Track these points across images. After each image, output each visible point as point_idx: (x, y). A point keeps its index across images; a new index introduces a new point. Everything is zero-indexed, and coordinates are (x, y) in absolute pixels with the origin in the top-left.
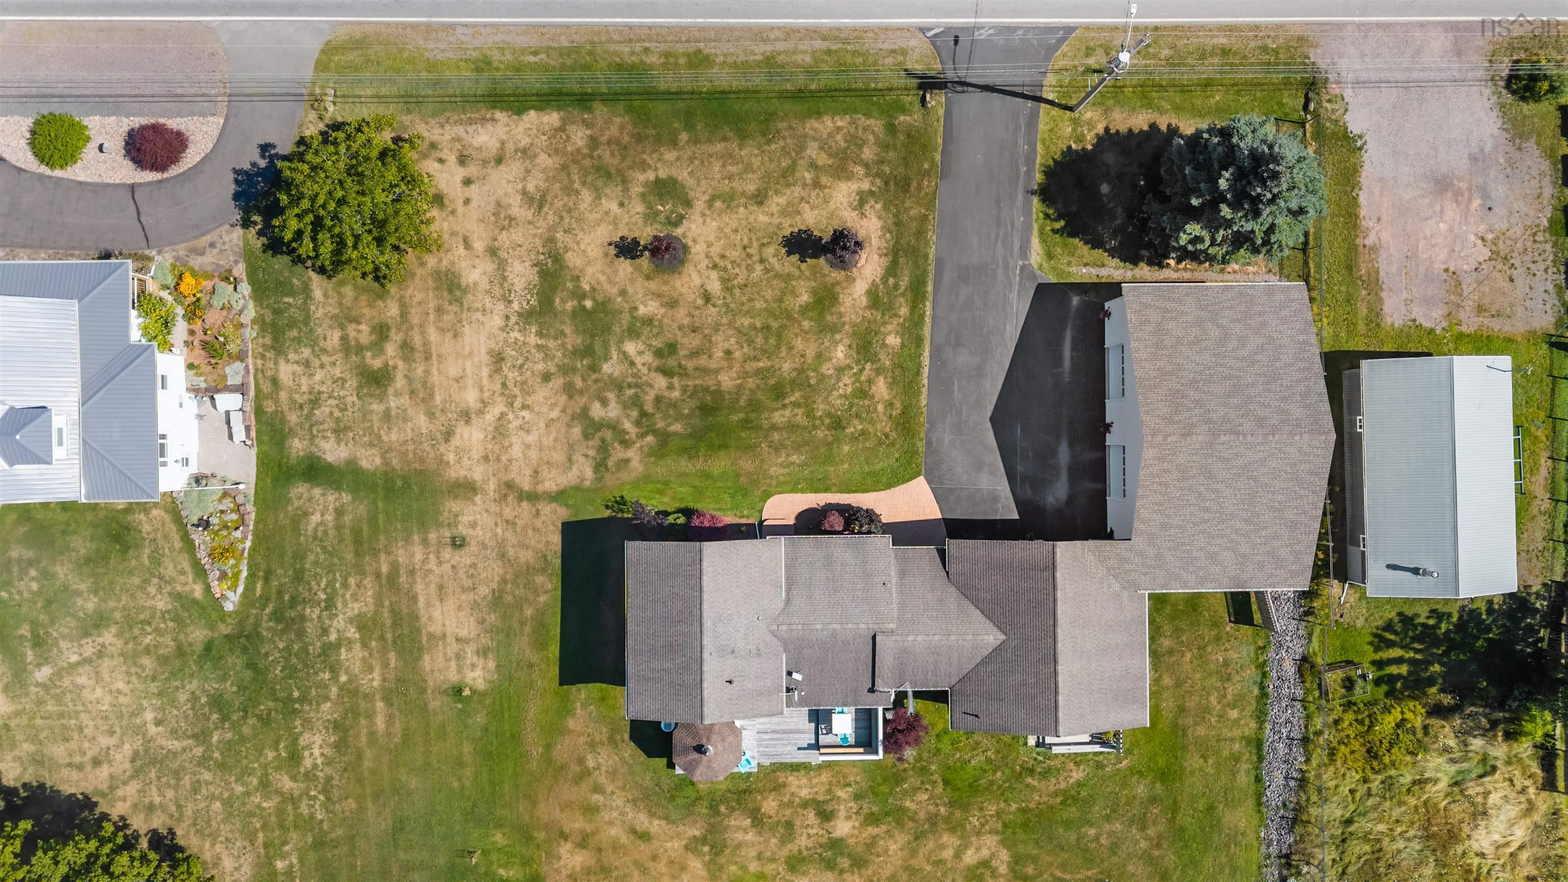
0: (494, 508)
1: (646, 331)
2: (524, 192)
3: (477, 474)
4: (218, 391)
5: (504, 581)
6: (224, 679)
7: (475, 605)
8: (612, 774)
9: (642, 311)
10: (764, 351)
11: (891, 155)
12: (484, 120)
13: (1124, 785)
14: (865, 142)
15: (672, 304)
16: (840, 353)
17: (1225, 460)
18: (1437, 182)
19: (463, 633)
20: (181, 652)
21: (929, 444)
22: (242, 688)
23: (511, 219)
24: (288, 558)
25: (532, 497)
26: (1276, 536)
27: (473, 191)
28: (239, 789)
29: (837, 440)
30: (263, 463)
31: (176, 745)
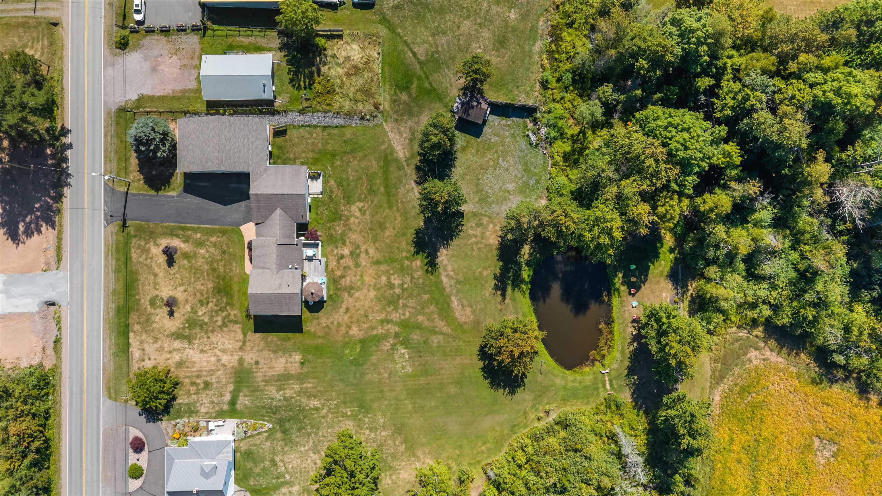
0: (247, 353)
1: (195, 309)
2: (153, 343)
3: (236, 357)
4: (208, 428)
5: (269, 350)
6: (292, 428)
7: (277, 358)
8: (328, 318)
9: (189, 310)
10: (201, 274)
11: (143, 236)
12: (132, 354)
13: (336, 168)
14: (139, 244)
15: (187, 301)
16: (202, 251)
17: (225, 146)
18: (153, 72)
19: (284, 362)
20: (284, 440)
21: (230, 225)
22: (295, 423)
23: (161, 347)
24: (258, 410)
25: (244, 342)
26: (249, 130)
27: (152, 357)
28: (325, 424)
29: (229, 253)
30: (231, 417)
31: (311, 441)
